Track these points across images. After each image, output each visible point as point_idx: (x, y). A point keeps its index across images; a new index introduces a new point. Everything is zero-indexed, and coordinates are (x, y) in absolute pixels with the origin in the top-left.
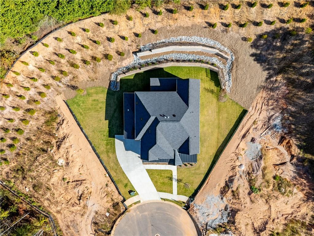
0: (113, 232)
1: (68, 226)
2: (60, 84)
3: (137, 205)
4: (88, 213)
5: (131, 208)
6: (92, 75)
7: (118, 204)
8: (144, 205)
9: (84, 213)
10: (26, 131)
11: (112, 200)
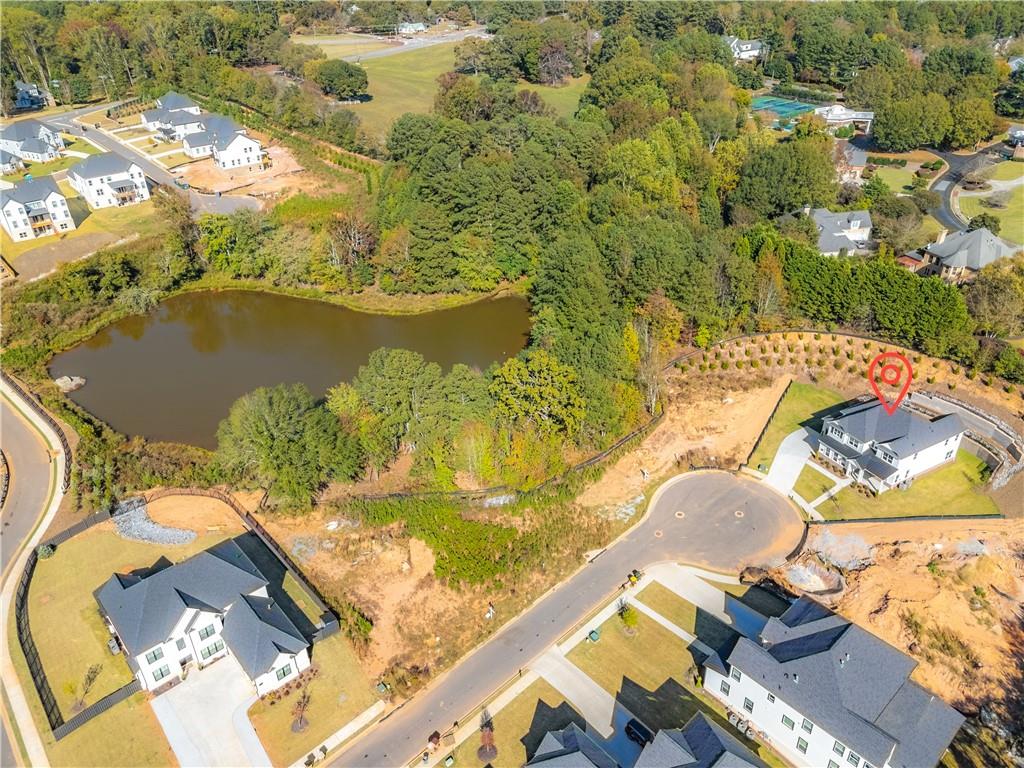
0: (699, 472)
1: (664, 433)
2: (806, 370)
3: (755, 480)
4: (696, 442)
5: (743, 476)
6: (845, 383)
7: (735, 461)
8: (761, 486)
9: (693, 439)
10: (728, 371)
11: (734, 455)
